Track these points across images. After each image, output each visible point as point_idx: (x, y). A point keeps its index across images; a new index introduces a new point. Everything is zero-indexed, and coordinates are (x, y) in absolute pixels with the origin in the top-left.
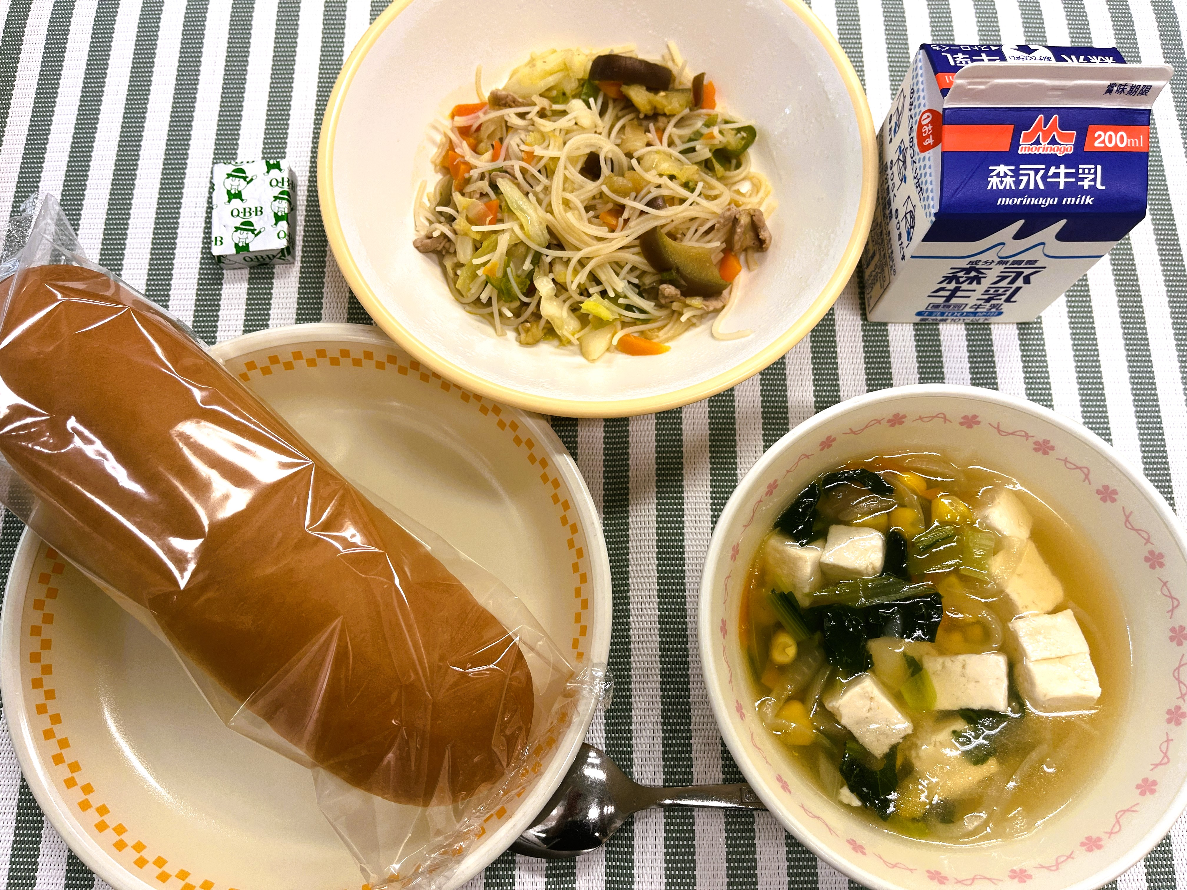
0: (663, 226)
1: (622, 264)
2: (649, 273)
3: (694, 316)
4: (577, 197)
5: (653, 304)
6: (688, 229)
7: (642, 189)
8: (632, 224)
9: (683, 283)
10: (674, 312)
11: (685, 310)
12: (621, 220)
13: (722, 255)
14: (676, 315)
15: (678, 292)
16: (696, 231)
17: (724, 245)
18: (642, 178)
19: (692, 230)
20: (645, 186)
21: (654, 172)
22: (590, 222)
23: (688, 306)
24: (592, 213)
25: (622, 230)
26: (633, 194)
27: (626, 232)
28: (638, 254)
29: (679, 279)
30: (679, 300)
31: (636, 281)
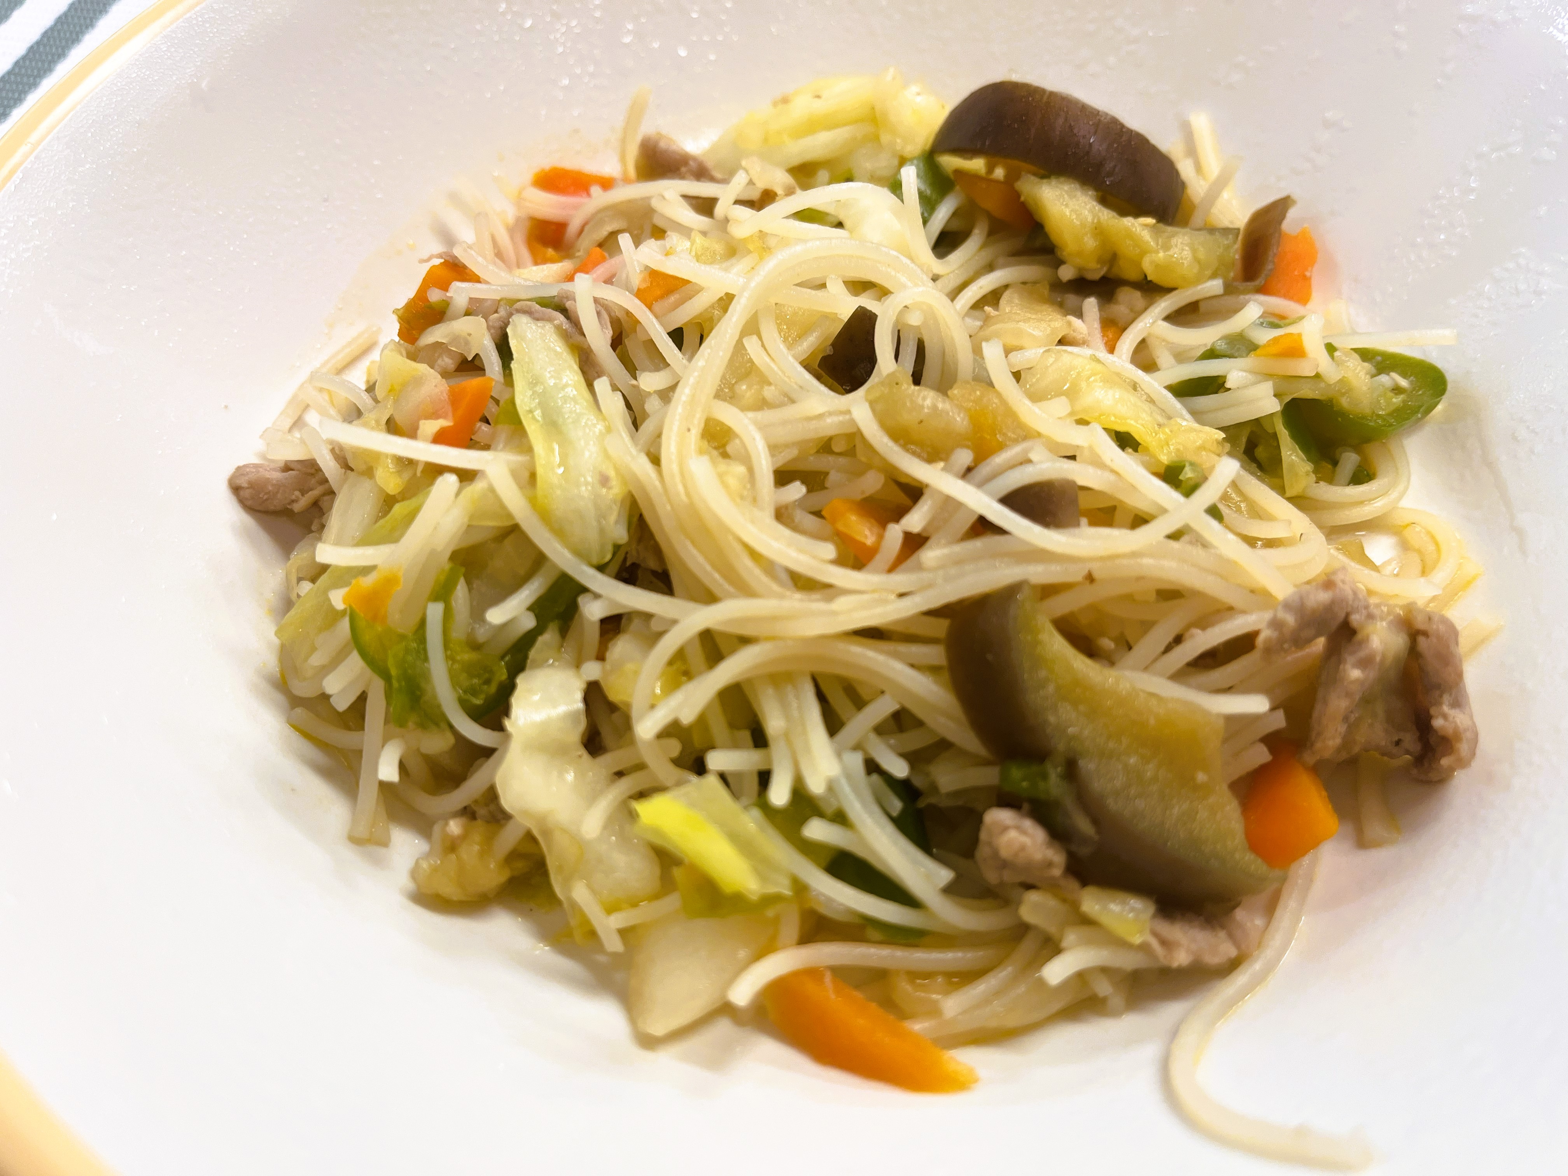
0: (1048, 591)
1: (864, 693)
2: (962, 753)
3: (1104, 970)
4: (762, 428)
5: (945, 875)
6: (1146, 626)
7: (1001, 447)
8: (930, 555)
9: (1083, 825)
10: (1022, 930)
11: (1070, 937)
12: (895, 533)
13: (1261, 755)
14: (1028, 945)
15: (1057, 858)
16: (1178, 640)
17: (1279, 721)
18: (1011, 413)
19: (1162, 635)
20: (1016, 441)
21: (1059, 407)
22: (782, 515)
23: (1086, 921)
24: (796, 490)
25: (891, 569)
26: (964, 457)
27: (901, 580)
28: (932, 670)
29: (1069, 803)
30: (1051, 887)
31: (899, 769)
